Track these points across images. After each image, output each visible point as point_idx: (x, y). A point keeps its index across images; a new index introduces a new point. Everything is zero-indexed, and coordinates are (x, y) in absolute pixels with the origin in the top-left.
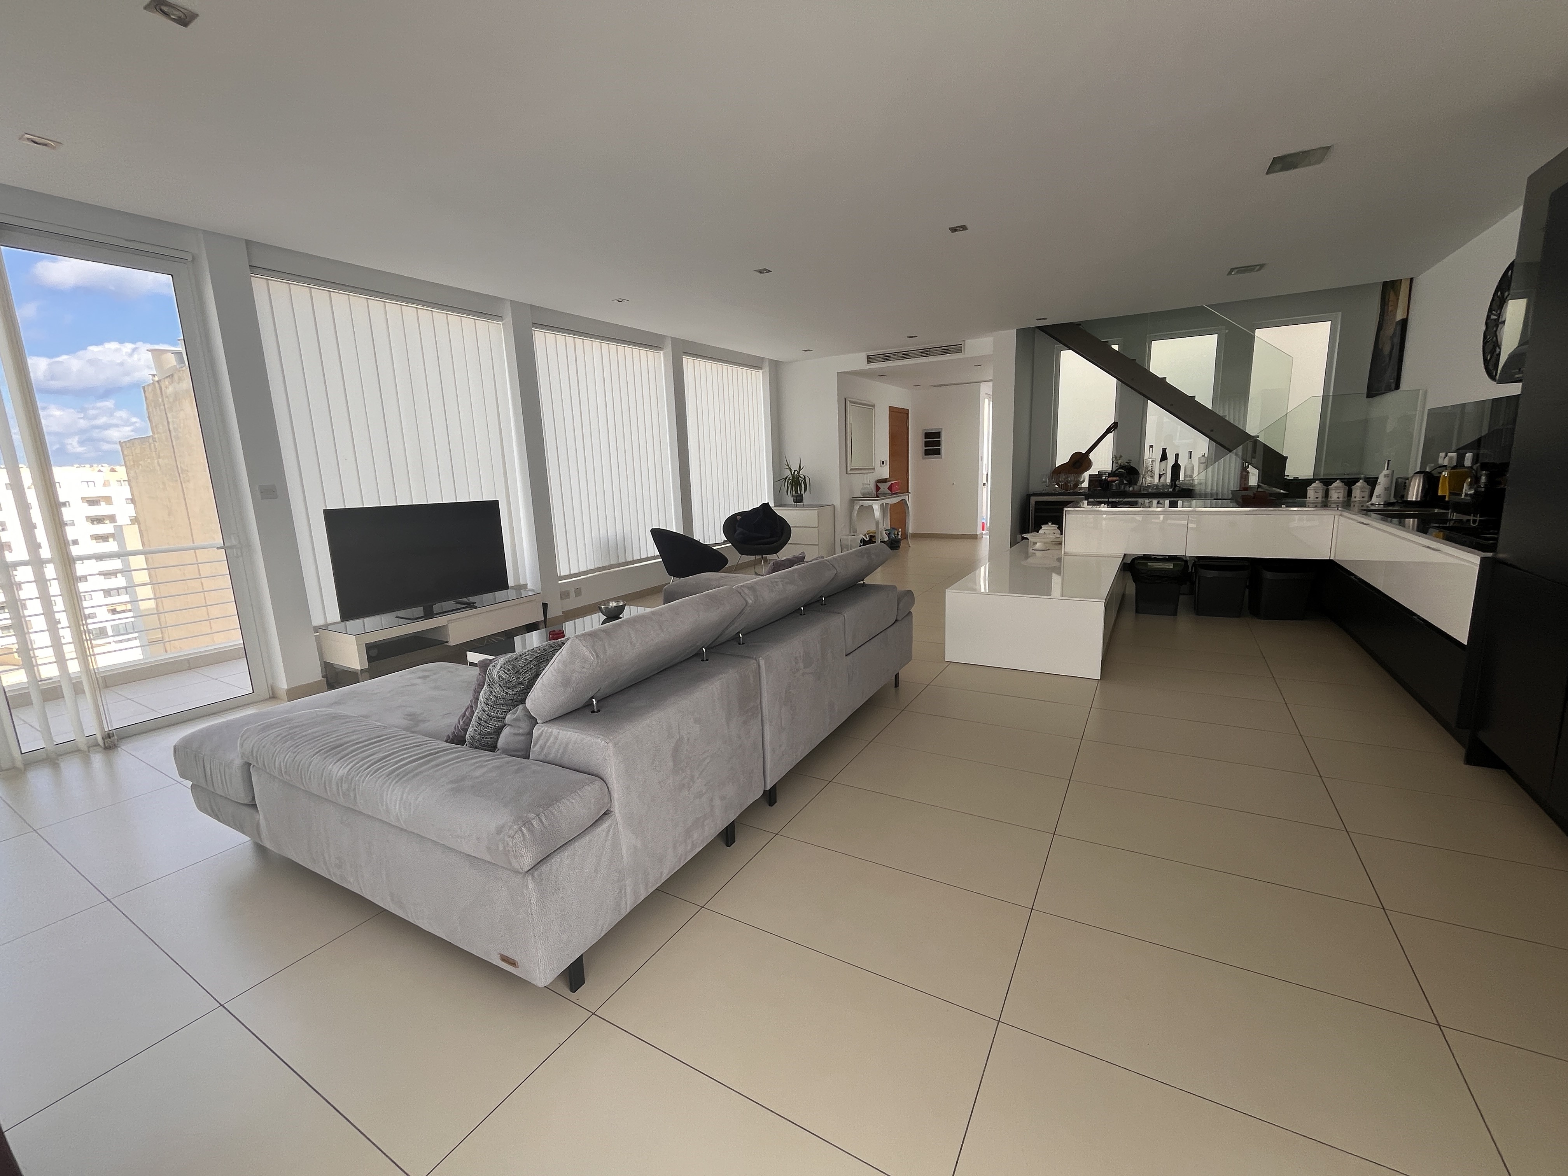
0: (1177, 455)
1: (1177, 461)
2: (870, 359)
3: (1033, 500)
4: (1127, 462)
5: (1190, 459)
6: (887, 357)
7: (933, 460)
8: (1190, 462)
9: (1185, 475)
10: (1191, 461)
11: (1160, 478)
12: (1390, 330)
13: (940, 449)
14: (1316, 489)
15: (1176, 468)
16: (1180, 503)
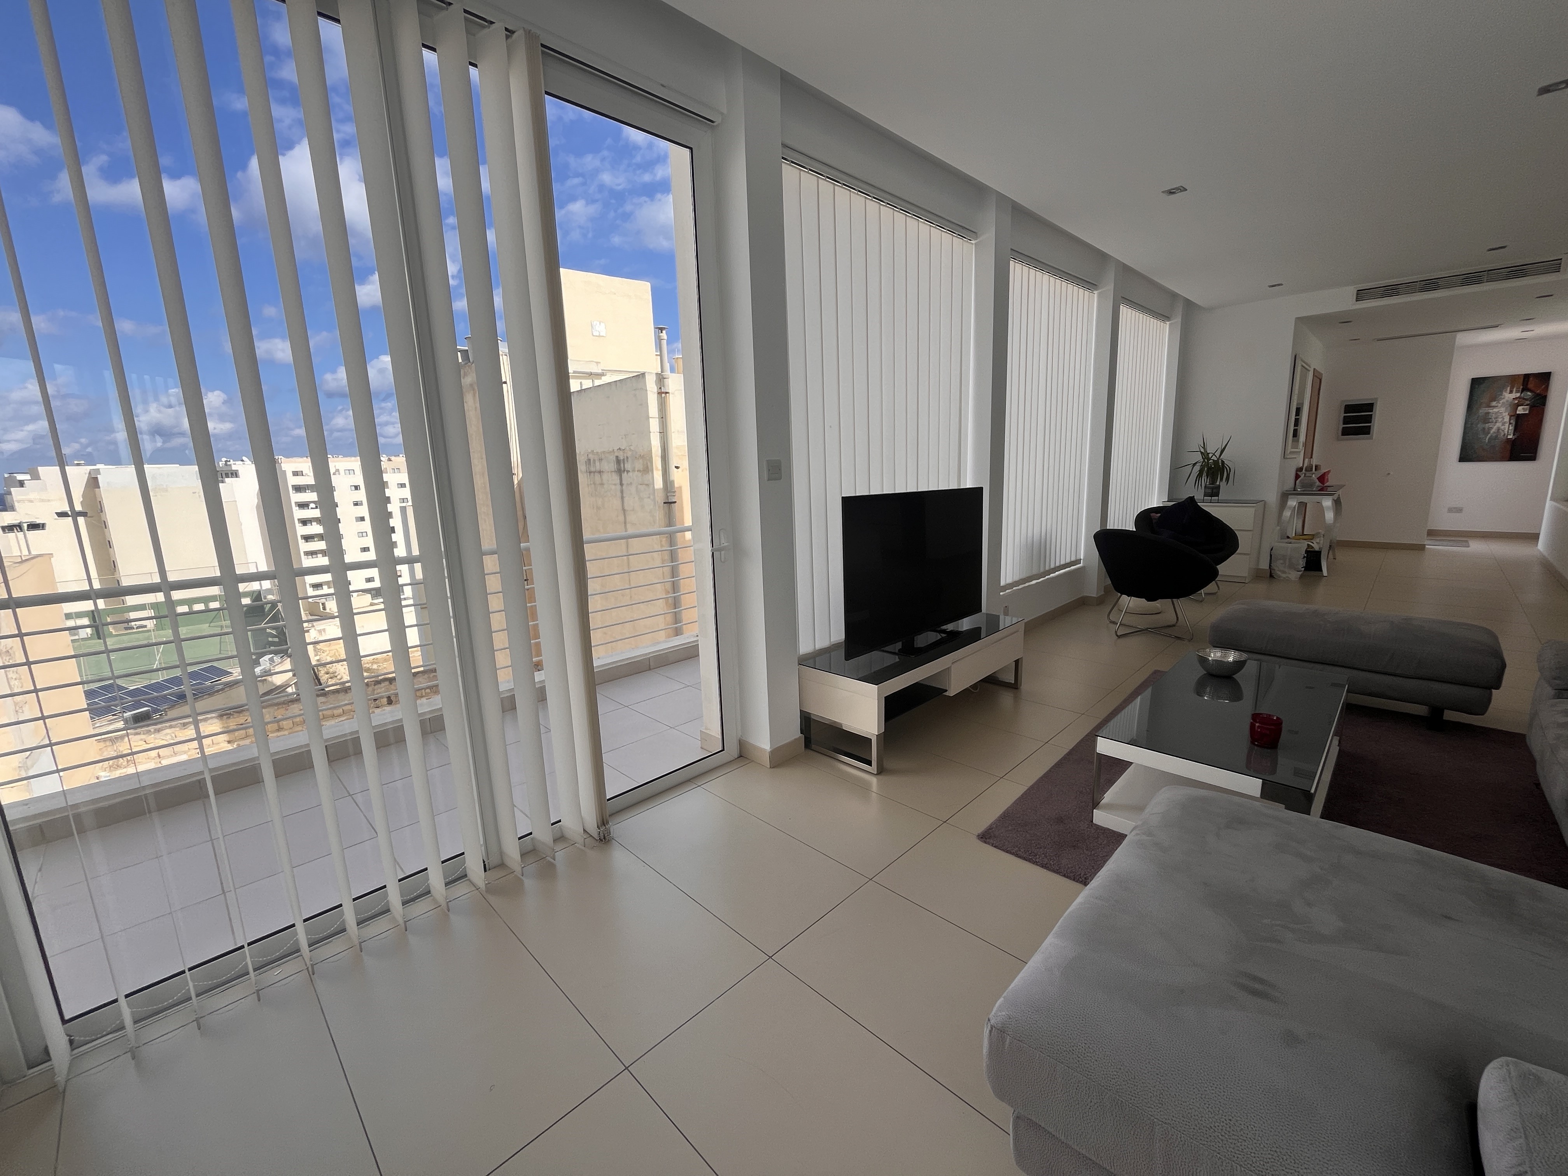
2: (1361, 295)
6: (1391, 290)
7: (1357, 443)
13: (1370, 426)
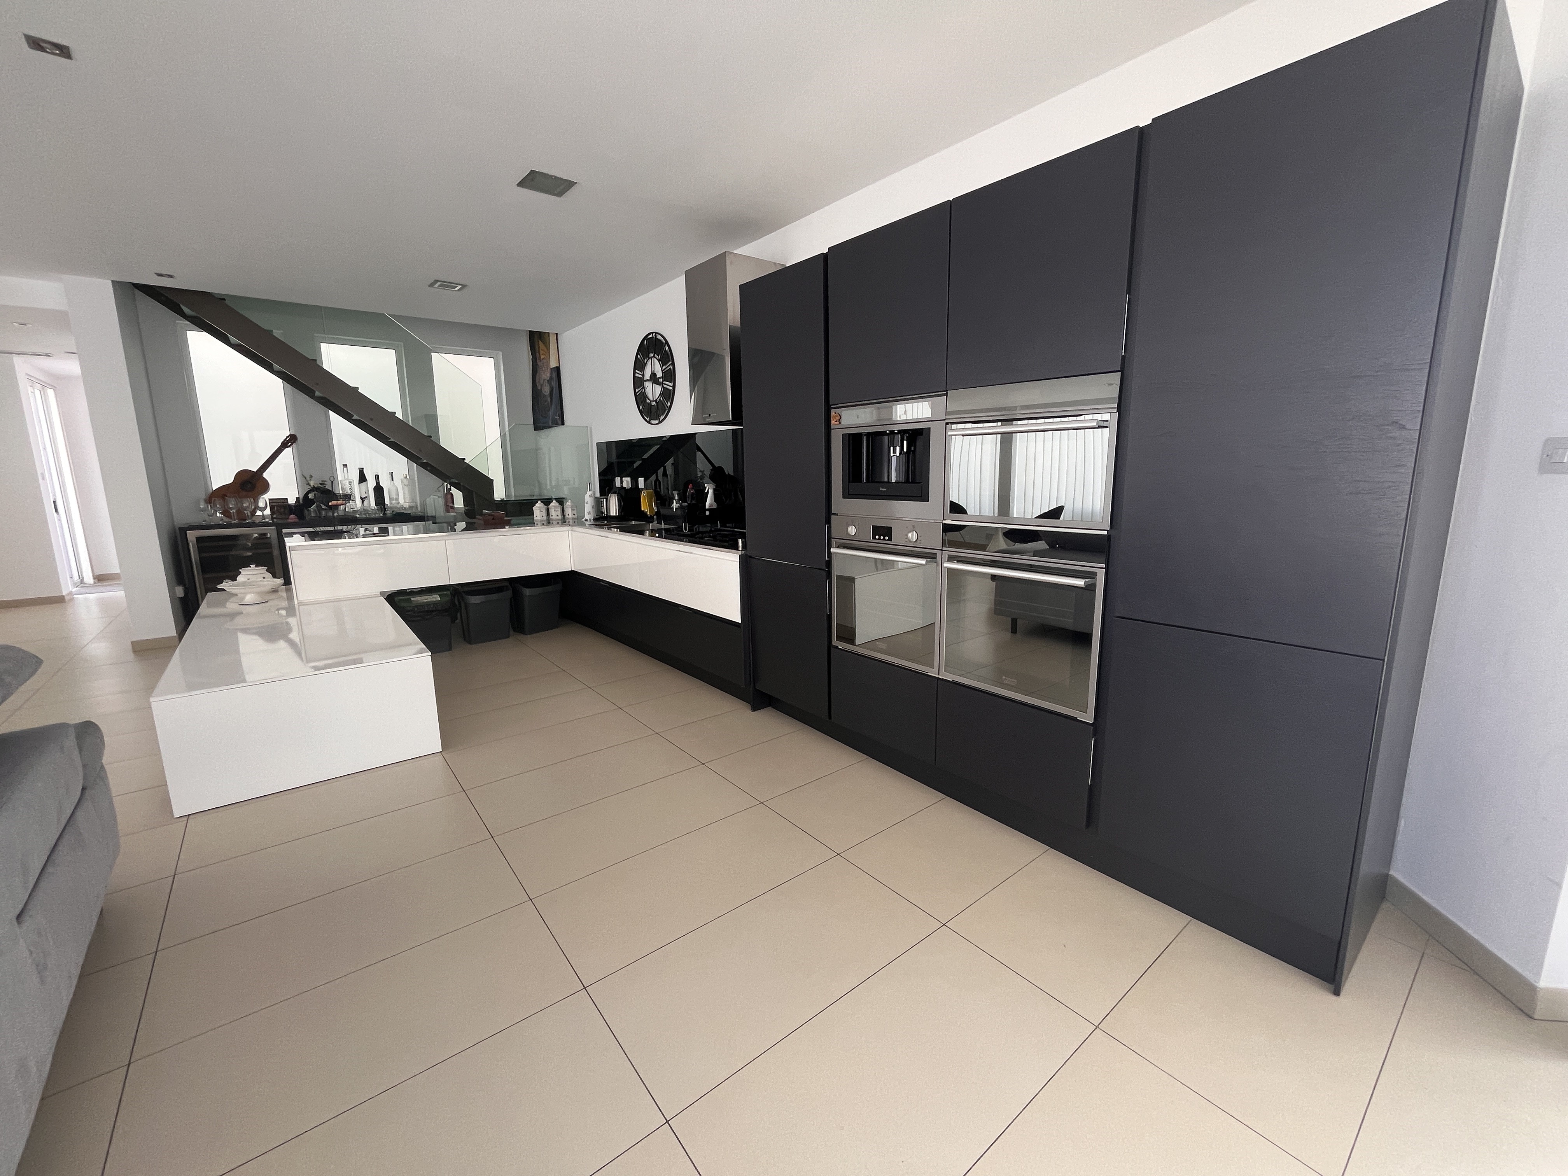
0: (377, 477)
1: (378, 483)
3: (192, 535)
4: (320, 484)
5: (393, 480)
8: (392, 484)
9: (390, 498)
10: (394, 483)
11: (363, 502)
12: (545, 375)
14: (540, 508)
15: (379, 490)
16: (390, 529)
